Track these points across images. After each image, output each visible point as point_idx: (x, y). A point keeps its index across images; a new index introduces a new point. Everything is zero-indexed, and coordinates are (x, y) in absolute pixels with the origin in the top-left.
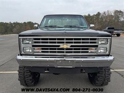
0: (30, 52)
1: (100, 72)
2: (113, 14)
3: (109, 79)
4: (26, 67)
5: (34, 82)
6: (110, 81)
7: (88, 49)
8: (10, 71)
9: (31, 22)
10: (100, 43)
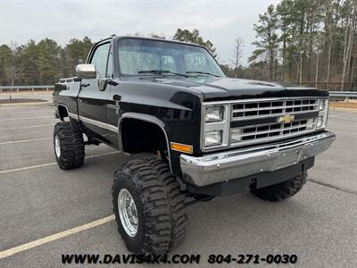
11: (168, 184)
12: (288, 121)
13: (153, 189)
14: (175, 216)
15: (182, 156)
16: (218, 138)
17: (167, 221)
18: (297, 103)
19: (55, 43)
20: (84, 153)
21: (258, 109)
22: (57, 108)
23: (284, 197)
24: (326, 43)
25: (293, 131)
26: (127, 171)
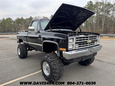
11: (58, 60)
12: (90, 42)
13: (54, 61)
14: (61, 69)
15: (63, 52)
16: (72, 46)
17: (58, 70)
18: (92, 37)
19: (11, 19)
20: (27, 54)
21: (82, 39)
22: (18, 40)
23: (88, 64)
24: (97, 19)
25: (91, 45)
26: (46, 57)
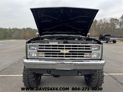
0: (35, 57)
1: (95, 75)
2: (109, 22)
3: (103, 80)
4: (30, 70)
5: (36, 84)
6: (103, 83)
7: (83, 54)
8: (13, 75)
9: (30, 28)
10: (93, 49)
21: (51, 47)
